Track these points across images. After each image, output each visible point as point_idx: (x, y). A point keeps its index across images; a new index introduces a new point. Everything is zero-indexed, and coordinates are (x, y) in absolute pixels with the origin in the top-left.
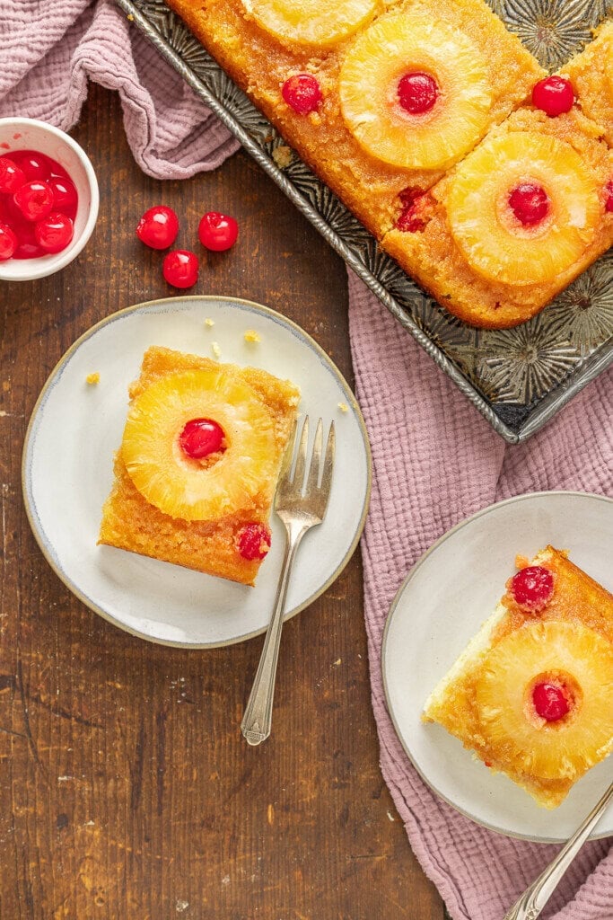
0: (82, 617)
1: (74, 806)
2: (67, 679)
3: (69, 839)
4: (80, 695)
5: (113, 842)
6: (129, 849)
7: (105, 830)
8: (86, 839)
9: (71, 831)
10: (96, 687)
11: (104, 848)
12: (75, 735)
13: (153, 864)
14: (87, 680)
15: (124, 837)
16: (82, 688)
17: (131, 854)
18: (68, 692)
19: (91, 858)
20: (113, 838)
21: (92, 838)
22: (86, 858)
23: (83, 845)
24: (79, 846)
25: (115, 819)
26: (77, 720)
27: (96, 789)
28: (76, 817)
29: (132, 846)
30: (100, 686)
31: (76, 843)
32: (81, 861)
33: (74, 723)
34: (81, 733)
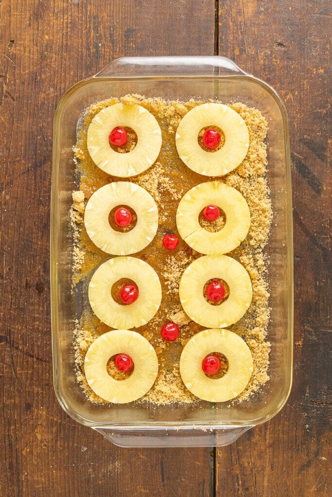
0: (41, 309)
1: (33, 400)
2: (32, 338)
3: (30, 416)
4: (38, 346)
5: (52, 418)
6: (60, 421)
7: (48, 411)
8: (39, 415)
9: (32, 412)
10: (46, 343)
11: (48, 420)
12: (35, 366)
13: (71, 429)
14: (42, 339)
15: (57, 415)
16: (39, 343)
17: (60, 423)
18: (33, 345)
19: (41, 425)
20: (52, 416)
21: (41, 415)
22: (39, 425)
23: (37, 419)
24: (35, 419)
25: (53, 407)
26: (36, 358)
27: (44, 392)
28: (34, 405)
29: (61, 420)
30: (48, 343)
31: (34, 417)
32: (36, 426)
33: (35, 360)
34: (38, 365)
